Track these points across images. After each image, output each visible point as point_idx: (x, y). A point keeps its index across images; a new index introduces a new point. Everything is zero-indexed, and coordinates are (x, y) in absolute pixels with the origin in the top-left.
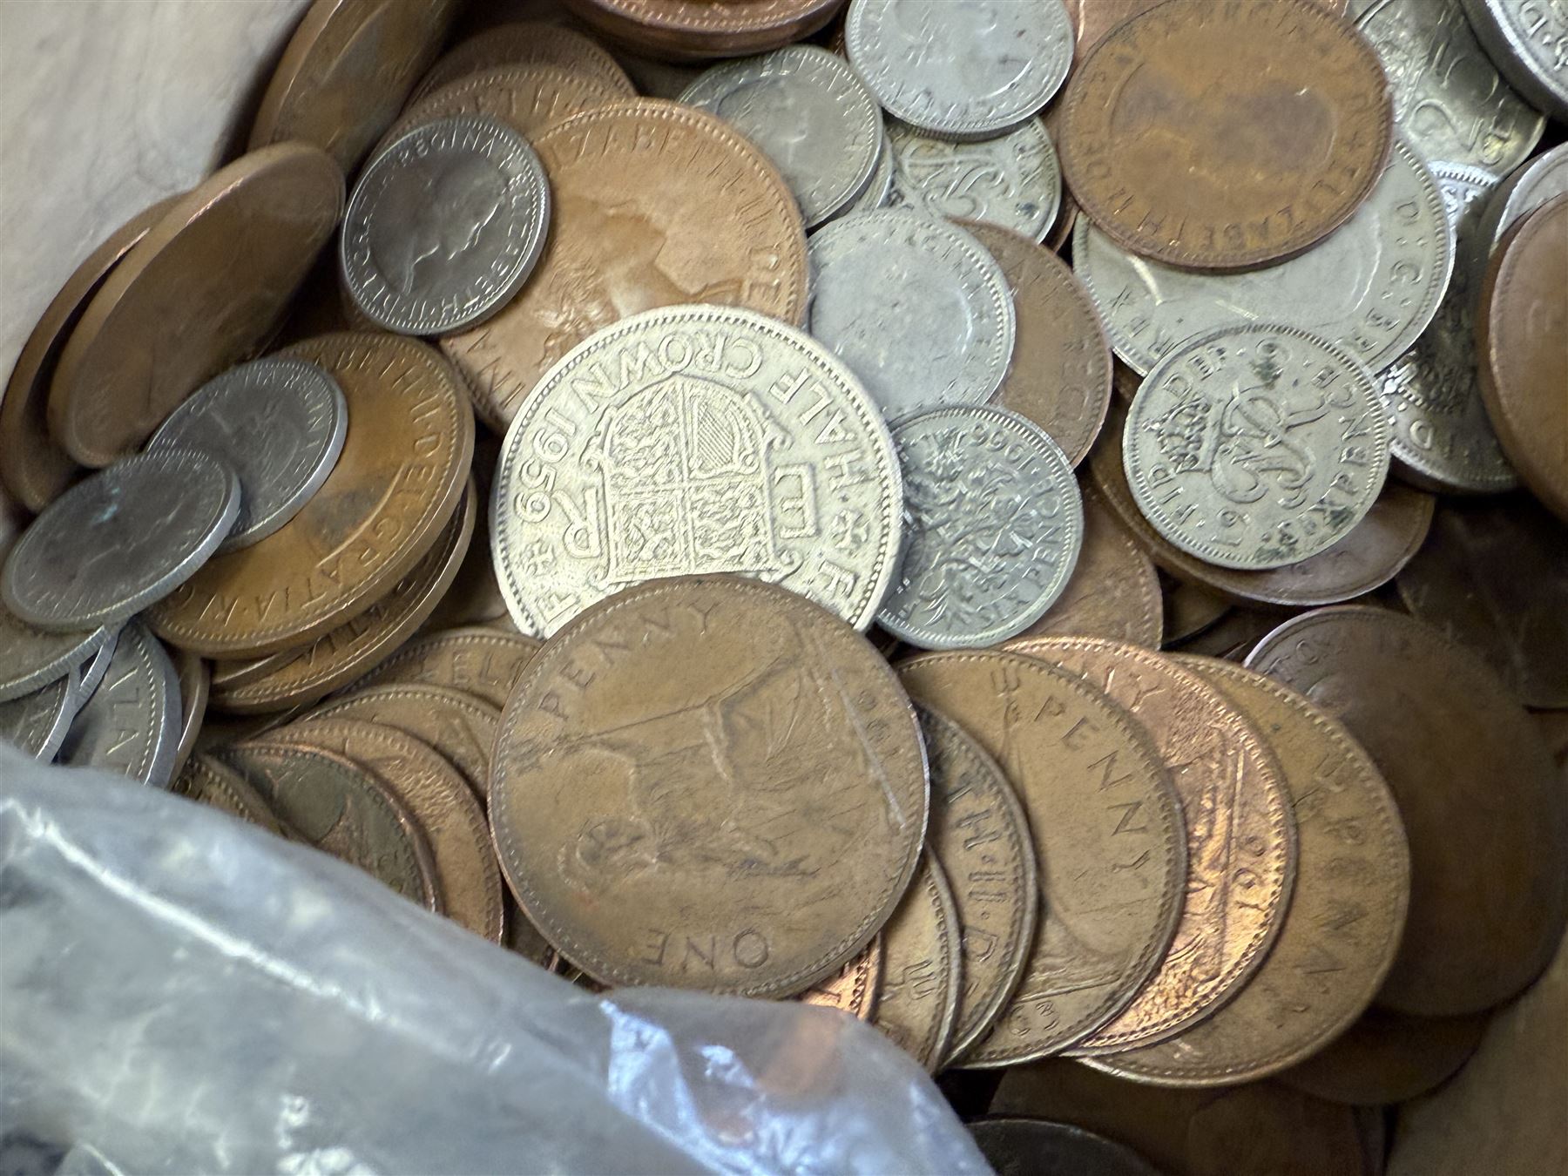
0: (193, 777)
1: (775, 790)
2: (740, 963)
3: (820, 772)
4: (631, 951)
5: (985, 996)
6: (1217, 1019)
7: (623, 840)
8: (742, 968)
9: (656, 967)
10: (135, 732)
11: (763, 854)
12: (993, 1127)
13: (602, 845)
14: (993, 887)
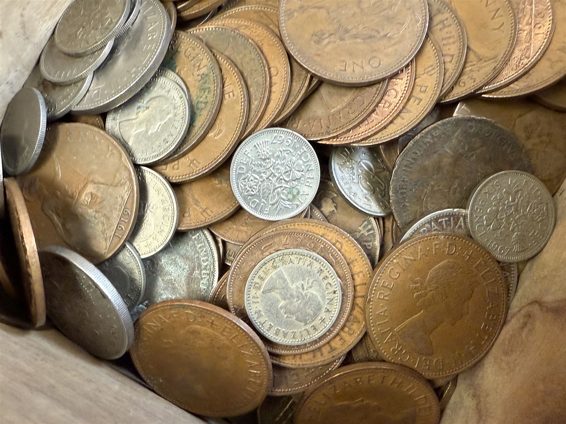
0: (177, 39)
1: (376, 14)
2: (372, 67)
3: (390, 7)
4: (335, 68)
5: (452, 73)
6: (531, 72)
7: (327, 35)
8: (373, 69)
9: (344, 72)
10: (156, 22)
11: (374, 33)
12: (451, 120)
13: (321, 38)
14: (451, 40)
